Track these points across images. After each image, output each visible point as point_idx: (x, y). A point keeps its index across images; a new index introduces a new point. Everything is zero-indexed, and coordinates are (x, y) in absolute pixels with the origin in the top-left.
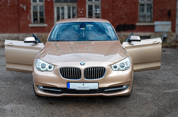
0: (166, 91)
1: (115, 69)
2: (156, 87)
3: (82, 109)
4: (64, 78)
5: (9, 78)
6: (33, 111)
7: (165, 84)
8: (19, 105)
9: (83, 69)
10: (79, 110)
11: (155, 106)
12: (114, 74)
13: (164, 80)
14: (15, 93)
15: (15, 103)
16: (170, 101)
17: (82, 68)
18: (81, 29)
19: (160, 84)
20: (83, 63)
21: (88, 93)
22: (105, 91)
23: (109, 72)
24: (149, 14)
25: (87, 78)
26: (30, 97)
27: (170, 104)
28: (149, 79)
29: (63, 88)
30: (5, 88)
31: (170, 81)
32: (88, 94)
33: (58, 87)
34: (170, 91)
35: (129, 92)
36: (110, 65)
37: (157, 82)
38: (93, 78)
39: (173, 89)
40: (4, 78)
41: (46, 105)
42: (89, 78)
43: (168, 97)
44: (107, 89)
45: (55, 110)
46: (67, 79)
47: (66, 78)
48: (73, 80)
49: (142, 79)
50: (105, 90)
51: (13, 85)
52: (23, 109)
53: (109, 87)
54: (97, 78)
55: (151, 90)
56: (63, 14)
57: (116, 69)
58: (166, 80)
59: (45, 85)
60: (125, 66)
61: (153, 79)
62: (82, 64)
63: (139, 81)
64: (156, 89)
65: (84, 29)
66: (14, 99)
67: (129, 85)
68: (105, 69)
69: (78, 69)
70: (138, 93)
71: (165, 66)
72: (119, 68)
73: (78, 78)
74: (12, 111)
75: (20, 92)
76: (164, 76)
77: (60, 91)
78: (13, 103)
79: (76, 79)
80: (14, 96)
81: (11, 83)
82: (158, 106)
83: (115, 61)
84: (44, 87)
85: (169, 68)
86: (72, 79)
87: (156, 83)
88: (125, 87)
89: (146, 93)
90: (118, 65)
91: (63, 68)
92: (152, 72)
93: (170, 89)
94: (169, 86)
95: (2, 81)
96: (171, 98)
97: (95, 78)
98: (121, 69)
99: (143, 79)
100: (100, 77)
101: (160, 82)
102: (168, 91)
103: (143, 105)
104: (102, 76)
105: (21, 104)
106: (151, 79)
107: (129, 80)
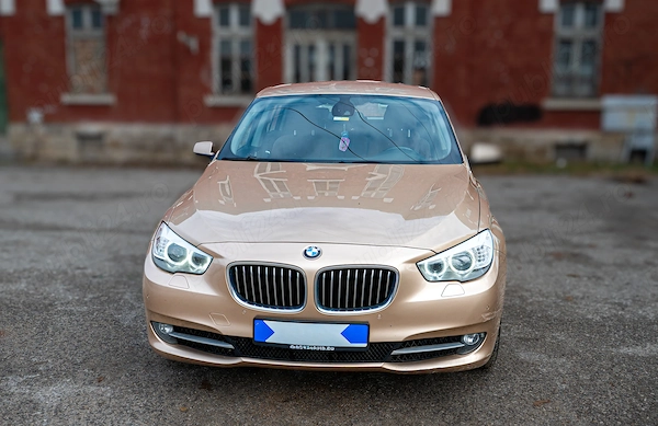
0: (624, 350)
1: (435, 274)
2: (591, 332)
3: (310, 414)
4: (245, 304)
5: (101, 276)
6: (132, 415)
7: (621, 320)
8: (93, 389)
9: (311, 272)
10: (296, 418)
11: (579, 414)
12: (429, 293)
13: (620, 304)
14: (98, 337)
15: (82, 376)
16: (635, 395)
17: (311, 268)
18: (335, 118)
19: (604, 318)
20: (316, 251)
21: (331, 360)
22: (395, 356)
23: (411, 288)
24: (587, 71)
25: (327, 307)
26: (141, 354)
27: (635, 407)
28: (567, 299)
29: (241, 338)
30: (71, 313)
31: (641, 307)
32: (331, 362)
33: (224, 334)
34: (639, 351)
35: (485, 358)
36: (417, 262)
37: (597, 312)
38: (351, 308)
39: (650, 341)
40: (85, 275)
41: (184, 393)
42: (335, 308)
43: (629, 376)
44: (401, 348)
45: (212, 413)
46: (254, 307)
47: (250, 301)
48: (277, 310)
49: (543, 295)
50: (395, 352)
51: (102, 303)
52: (100, 405)
53: (411, 342)
54: (366, 307)
55: (571, 343)
56: (312, 67)
57: (440, 275)
58: (626, 306)
59: (180, 325)
60: (475, 265)
61: (583, 298)
62: (309, 253)
63: (531, 304)
64: (590, 338)
65: (347, 119)
66: (84, 361)
67: (485, 333)
68: (393, 274)
69: (294, 272)
70: (523, 356)
71: (628, 251)
72: (449, 273)
73: (295, 306)
74: (58, 410)
75: (113, 333)
76: (620, 289)
77: (231, 346)
78: (74, 377)
79: (288, 307)
80: (89, 348)
81: (98, 297)
82: (589, 413)
83: (436, 248)
84: (177, 329)
85: (639, 257)
86: (272, 305)
87: (590, 317)
88: (471, 340)
89: (550, 356)
90: (447, 259)
91: (240, 267)
92: (581, 273)
93: (638, 340)
94: (635, 329)
95: (71, 286)
96: (640, 382)
97: (358, 307)
98: (459, 274)
99: (547, 297)
100: (374, 305)
101: (606, 310)
102: (630, 351)
103: (534, 406)
104: (383, 301)
105: (101, 383)
106: (577, 297)
107: (486, 317)
